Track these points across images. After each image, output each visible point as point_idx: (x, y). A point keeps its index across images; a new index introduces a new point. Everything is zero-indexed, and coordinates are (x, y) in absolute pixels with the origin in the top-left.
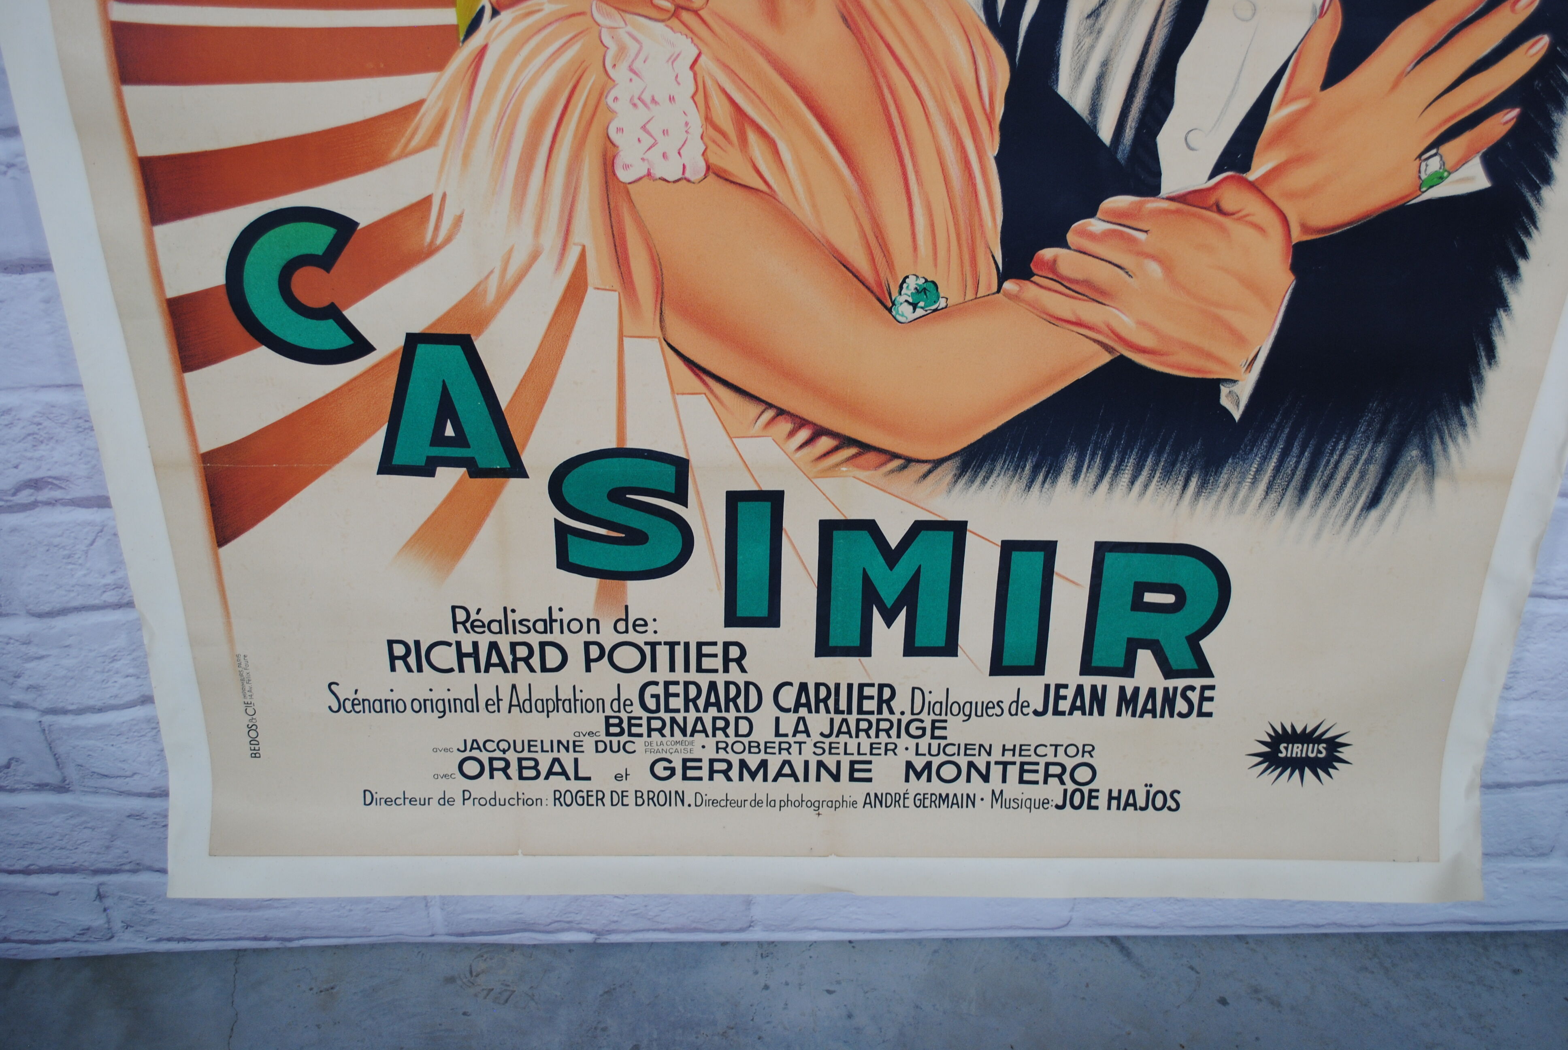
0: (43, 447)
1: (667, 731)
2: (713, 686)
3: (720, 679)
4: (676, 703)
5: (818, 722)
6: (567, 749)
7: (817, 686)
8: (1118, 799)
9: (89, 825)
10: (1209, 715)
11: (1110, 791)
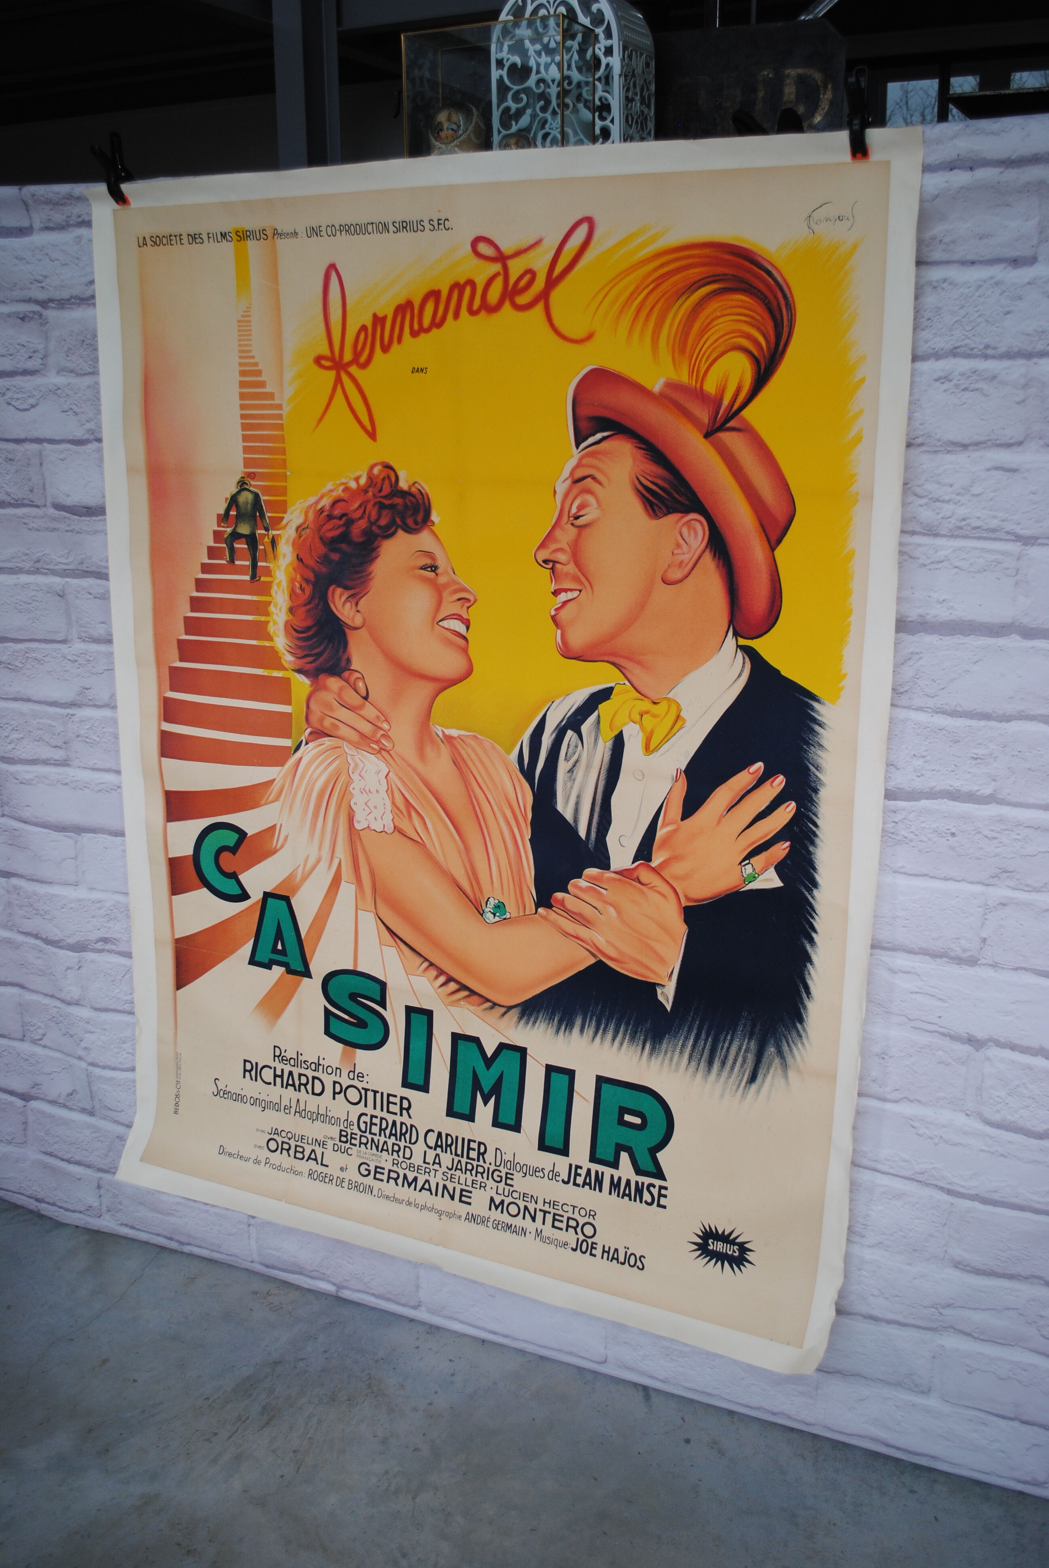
0: (111, 922)
1: (369, 1146)
2: (394, 1123)
3: (398, 1119)
4: (375, 1129)
5: (446, 1159)
6: (319, 1145)
7: (447, 1135)
8: (608, 1252)
9: (100, 1139)
10: (664, 1207)
11: (604, 1246)
